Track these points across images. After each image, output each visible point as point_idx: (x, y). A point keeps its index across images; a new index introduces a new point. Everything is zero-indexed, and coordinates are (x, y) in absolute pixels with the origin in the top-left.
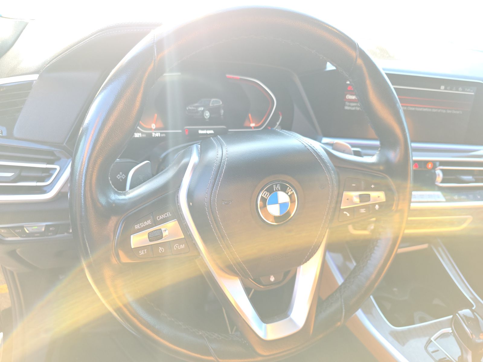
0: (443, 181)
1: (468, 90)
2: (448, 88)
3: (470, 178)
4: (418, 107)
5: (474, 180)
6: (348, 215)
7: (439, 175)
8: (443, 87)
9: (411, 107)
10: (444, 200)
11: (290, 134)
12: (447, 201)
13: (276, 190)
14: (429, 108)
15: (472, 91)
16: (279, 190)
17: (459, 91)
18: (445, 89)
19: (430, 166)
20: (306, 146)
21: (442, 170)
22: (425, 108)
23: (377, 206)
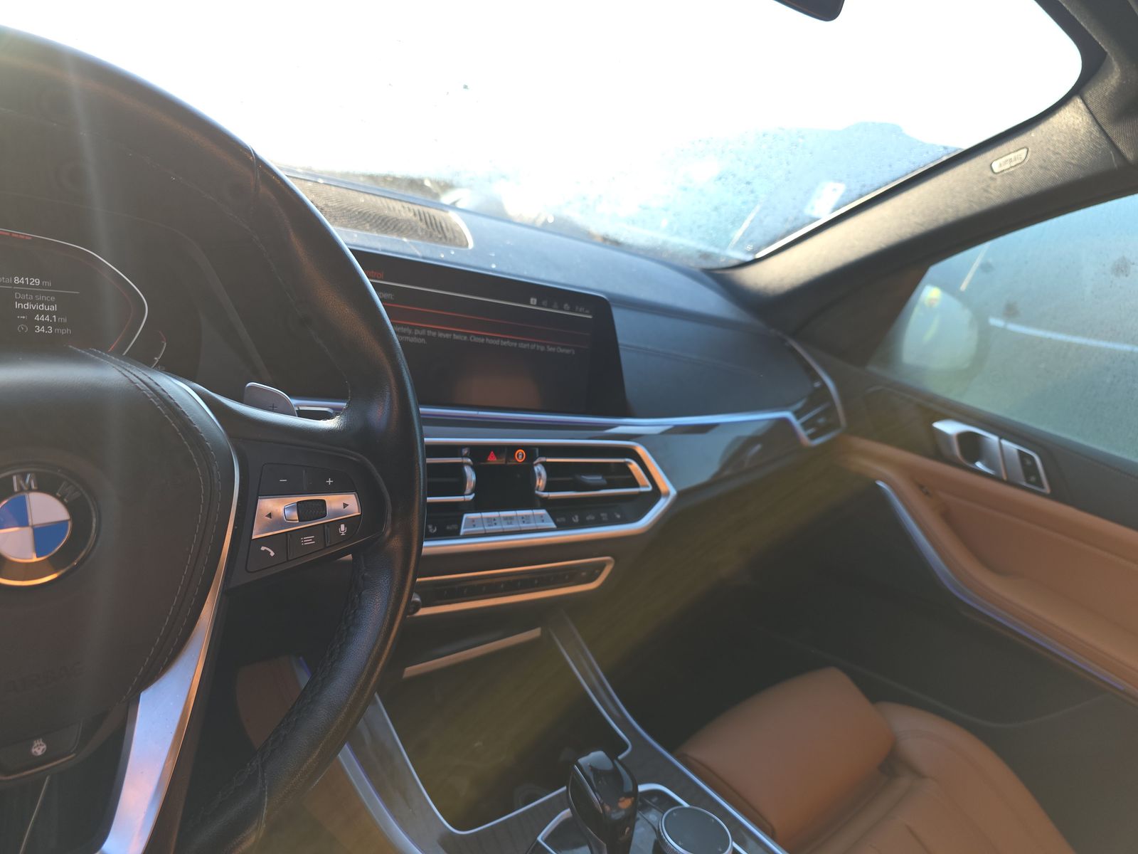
0: (548, 488)
1: (581, 309)
2: (544, 303)
3: (597, 479)
4: (491, 337)
5: (605, 482)
6: (272, 554)
7: (540, 474)
8: (533, 301)
9: (477, 335)
10: (553, 525)
11: (96, 354)
12: (560, 527)
13: (21, 490)
14: (512, 340)
15: (587, 311)
16: (30, 490)
17: (564, 310)
18: (539, 304)
19: (520, 456)
20: (132, 382)
21: (544, 464)
22: (505, 339)
23: (343, 527)
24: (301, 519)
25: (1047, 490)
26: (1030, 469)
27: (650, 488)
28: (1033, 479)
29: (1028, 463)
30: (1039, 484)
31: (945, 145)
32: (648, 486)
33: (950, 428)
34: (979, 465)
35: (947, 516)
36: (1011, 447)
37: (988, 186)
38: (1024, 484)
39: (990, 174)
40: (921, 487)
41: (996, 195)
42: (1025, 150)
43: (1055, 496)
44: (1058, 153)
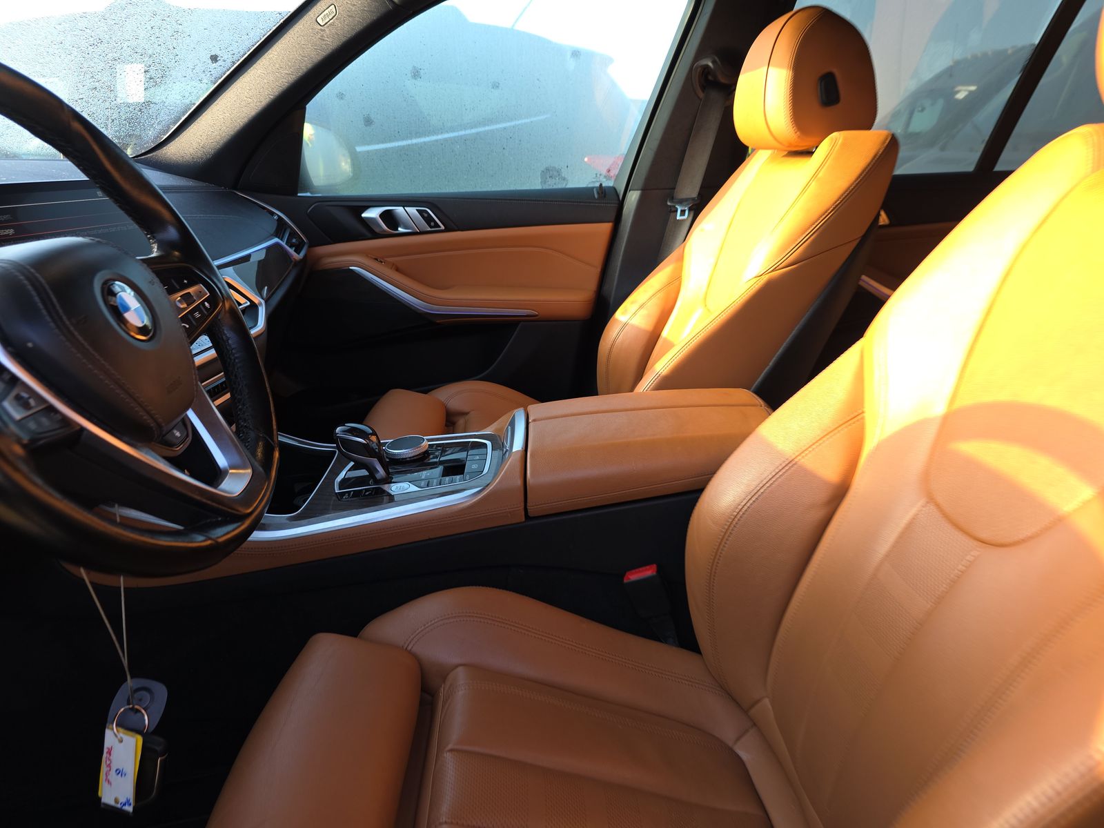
6: (187, 326)
23: (206, 303)
24: (189, 305)
25: (443, 227)
26: (428, 220)
27: (249, 303)
28: (432, 224)
29: (426, 215)
30: (437, 225)
31: (280, 10)
32: (246, 303)
33: (373, 213)
34: (401, 230)
35: (397, 270)
36: (412, 210)
37: (322, 36)
38: (429, 229)
39: (320, 27)
40: (377, 259)
41: (331, 42)
42: (333, 6)
43: (447, 230)
44: (354, 5)
